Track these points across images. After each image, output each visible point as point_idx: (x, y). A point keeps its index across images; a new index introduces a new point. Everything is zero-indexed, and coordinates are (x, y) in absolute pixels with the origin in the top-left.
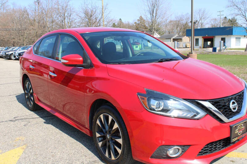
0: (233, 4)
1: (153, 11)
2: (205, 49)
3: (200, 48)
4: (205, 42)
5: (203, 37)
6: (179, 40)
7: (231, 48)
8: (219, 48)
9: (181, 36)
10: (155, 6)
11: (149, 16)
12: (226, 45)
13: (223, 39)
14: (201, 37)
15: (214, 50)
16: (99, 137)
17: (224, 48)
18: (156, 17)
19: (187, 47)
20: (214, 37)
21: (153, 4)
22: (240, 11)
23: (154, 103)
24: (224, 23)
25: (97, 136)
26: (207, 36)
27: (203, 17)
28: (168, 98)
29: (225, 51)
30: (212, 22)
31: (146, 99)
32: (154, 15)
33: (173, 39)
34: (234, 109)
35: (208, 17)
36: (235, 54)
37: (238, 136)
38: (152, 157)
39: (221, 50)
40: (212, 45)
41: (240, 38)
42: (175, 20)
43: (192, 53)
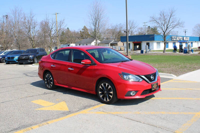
0: (154, 19)
1: (96, 23)
2: (135, 51)
3: (132, 50)
4: (135, 46)
5: (133, 42)
6: (115, 45)
7: (154, 50)
8: (145, 50)
9: (116, 42)
10: (97, 19)
11: (93, 27)
12: (150, 48)
13: (148, 44)
14: (132, 42)
15: (142, 52)
16: (101, 93)
17: (149, 50)
18: (98, 27)
19: (122, 50)
20: (141, 42)
21: (96, 19)
22: (158, 24)
23: (125, 77)
24: (148, 31)
25: (100, 93)
26: (136, 41)
27: (132, 27)
28: (129, 75)
29: (150, 52)
30: (139, 30)
31: (122, 75)
32: (97, 26)
33: (111, 44)
34: (153, 79)
35: (136, 27)
36: (157, 55)
37: (154, 88)
38: (125, 96)
39: (147, 52)
40: (140, 48)
41: (160, 43)
42: (112, 28)
43: (128, 56)
